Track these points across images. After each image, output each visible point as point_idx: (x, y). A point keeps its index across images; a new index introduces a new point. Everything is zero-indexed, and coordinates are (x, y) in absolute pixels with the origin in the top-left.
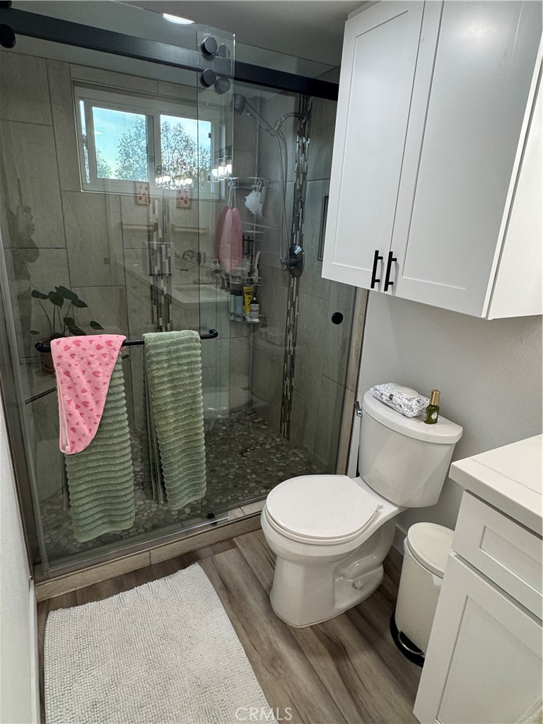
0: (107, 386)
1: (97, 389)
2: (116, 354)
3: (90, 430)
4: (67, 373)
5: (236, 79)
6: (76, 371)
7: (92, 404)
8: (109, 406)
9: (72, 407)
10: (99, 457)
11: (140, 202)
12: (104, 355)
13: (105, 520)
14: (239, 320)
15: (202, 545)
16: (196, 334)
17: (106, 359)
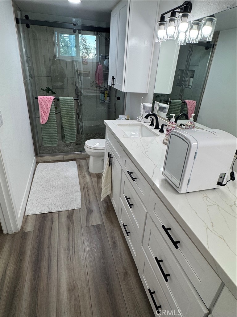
0: (50, 108)
1: (48, 109)
2: (52, 101)
3: (46, 119)
4: (41, 104)
5: (82, 30)
6: (43, 104)
7: (47, 112)
8: (51, 114)
9: (42, 112)
10: (49, 126)
11: (84, 63)
12: (49, 101)
13: (50, 142)
14: (102, 102)
15: (77, 158)
16: (73, 98)
17: (50, 102)
